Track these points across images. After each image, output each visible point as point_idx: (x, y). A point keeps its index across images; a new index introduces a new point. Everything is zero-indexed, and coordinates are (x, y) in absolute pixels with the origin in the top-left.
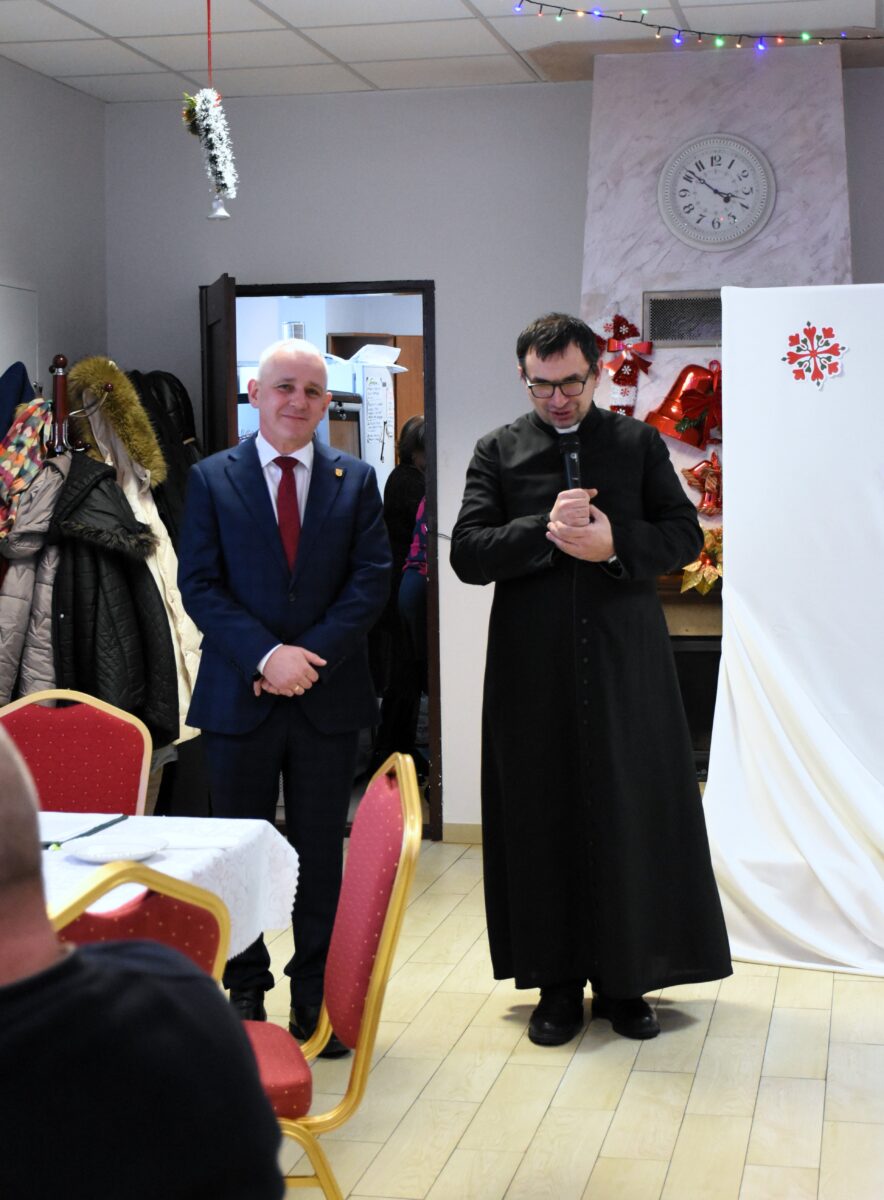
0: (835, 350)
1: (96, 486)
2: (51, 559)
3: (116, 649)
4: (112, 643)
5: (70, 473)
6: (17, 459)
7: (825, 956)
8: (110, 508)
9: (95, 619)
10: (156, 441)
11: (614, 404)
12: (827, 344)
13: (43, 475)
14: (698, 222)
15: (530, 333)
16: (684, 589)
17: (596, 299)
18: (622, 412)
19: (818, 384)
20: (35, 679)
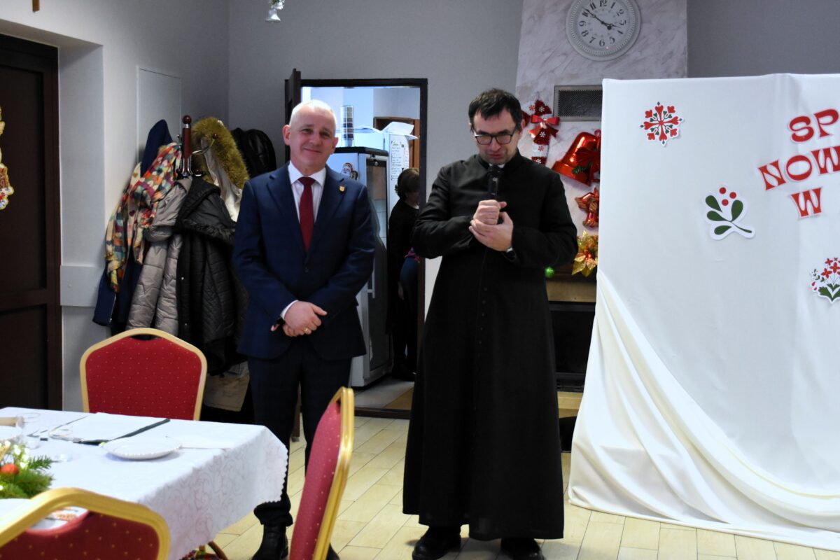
0: (675, 121)
1: (206, 198)
2: (177, 243)
3: (215, 300)
4: (213, 296)
5: (191, 189)
6: (158, 179)
7: (656, 511)
8: (215, 213)
9: (203, 281)
10: (246, 171)
11: (534, 156)
12: (670, 117)
13: (174, 190)
14: (591, 42)
15: (478, 101)
16: (574, 272)
17: (525, 89)
18: (539, 161)
19: (664, 143)
20: (164, 317)
